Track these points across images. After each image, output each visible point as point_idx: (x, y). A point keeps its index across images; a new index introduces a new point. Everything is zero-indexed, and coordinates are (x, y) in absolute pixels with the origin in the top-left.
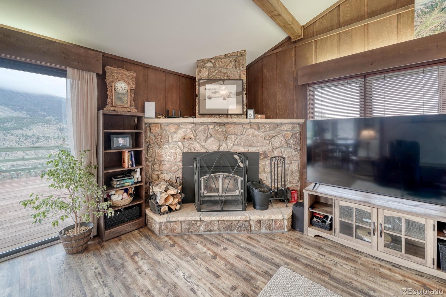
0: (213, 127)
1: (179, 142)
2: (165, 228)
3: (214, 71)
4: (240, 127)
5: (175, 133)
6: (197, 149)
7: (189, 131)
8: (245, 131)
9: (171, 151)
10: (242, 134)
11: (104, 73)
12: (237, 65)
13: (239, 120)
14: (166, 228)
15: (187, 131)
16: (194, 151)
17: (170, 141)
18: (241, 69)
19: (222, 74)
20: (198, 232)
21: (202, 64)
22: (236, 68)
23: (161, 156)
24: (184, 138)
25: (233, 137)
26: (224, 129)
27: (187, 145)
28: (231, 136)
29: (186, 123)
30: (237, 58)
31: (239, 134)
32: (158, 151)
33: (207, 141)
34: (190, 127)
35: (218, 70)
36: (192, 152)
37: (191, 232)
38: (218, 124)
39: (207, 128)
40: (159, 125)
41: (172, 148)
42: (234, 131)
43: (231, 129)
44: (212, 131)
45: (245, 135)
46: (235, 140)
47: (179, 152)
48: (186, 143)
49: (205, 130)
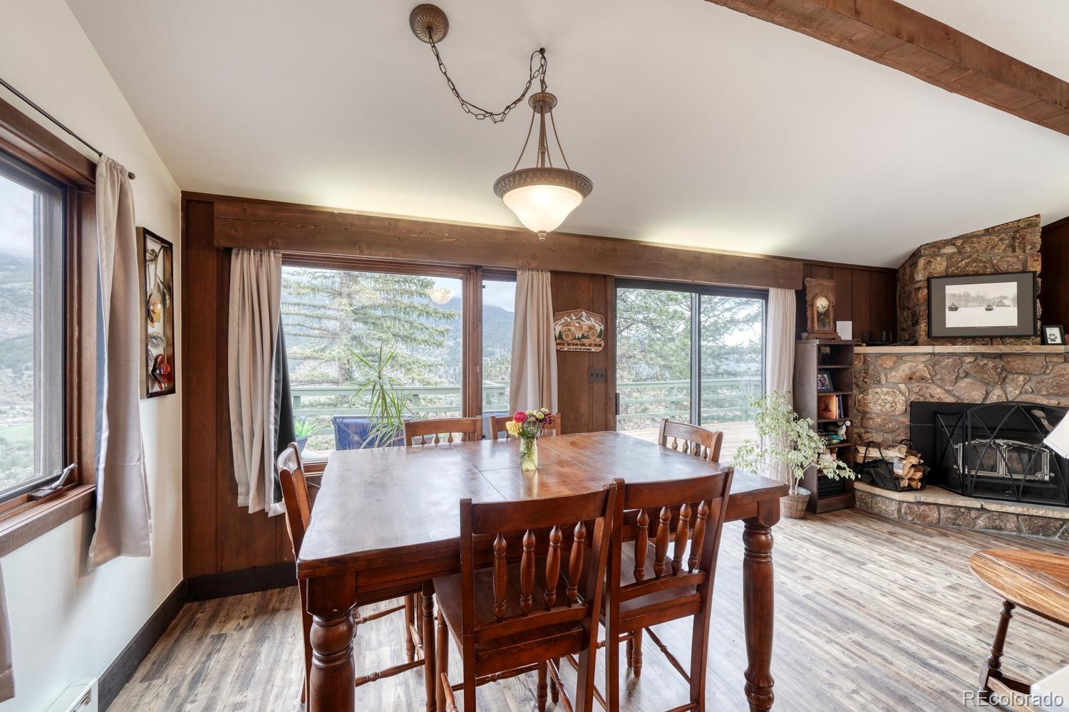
0: (972, 360)
1: (901, 383)
2: (908, 512)
3: (960, 259)
4: (1039, 361)
5: (892, 369)
6: (937, 396)
7: (921, 366)
8: (1050, 367)
9: (886, 397)
10: (1044, 373)
11: (804, 287)
12: (1017, 244)
13: (1038, 348)
14: (911, 512)
15: (917, 366)
16: (932, 400)
17: (883, 382)
18: (1027, 251)
19: (981, 265)
20: (973, 527)
21: (934, 251)
22: (1014, 251)
23: (866, 405)
24: (911, 378)
25: (1021, 378)
26: (1000, 363)
27: (916, 390)
28: (1016, 376)
29: (916, 354)
30: (1017, 232)
31: (1035, 373)
32: (860, 397)
33: (958, 384)
34: (924, 359)
35: (969, 257)
36: (927, 401)
37: (959, 525)
38: (984, 355)
39: (960, 361)
40: (862, 356)
41: (887, 393)
42: (1022, 367)
43: (1017, 363)
44: (971, 367)
45: (1051, 375)
46: (1024, 384)
47: (901, 399)
48: (915, 386)
49: (954, 365)
